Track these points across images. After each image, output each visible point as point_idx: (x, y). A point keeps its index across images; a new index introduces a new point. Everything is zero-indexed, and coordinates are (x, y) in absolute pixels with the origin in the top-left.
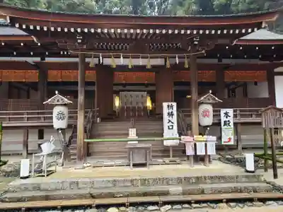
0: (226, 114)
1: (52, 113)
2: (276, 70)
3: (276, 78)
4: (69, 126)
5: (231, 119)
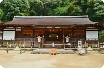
2: (87, 30)
3: (87, 31)
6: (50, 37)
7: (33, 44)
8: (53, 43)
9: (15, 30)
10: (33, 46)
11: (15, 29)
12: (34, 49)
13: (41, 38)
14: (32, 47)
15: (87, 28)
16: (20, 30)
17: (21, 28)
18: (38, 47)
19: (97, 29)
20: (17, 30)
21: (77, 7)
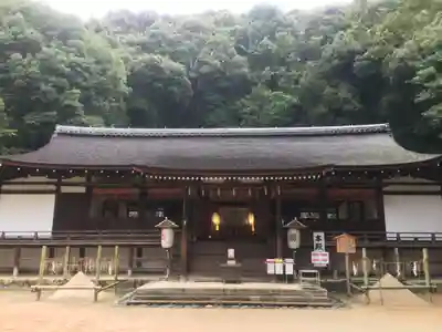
0: (318, 238)
2: (385, 189)
3: (386, 197)
5: (323, 242)
7: (140, 255)
8: (231, 252)
9: (57, 192)
10: (139, 264)
11: (59, 185)
12: (142, 283)
13: (173, 228)
14: (134, 273)
15: (385, 181)
16: (82, 190)
17: (83, 179)
18: (162, 273)
19: (438, 188)
20: (65, 189)
21: (335, 87)
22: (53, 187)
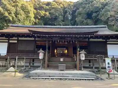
1: (39, 55)
2: (108, 43)
4: (44, 58)
6: (55, 51)
7: (33, 61)
10: (33, 64)
11: (9, 40)
16: (16, 42)
18: (39, 67)
20: (11, 41)
22: (7, 41)
